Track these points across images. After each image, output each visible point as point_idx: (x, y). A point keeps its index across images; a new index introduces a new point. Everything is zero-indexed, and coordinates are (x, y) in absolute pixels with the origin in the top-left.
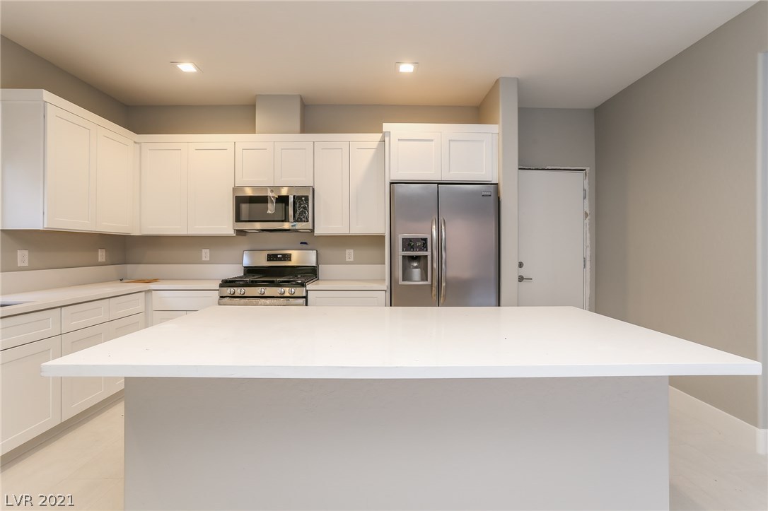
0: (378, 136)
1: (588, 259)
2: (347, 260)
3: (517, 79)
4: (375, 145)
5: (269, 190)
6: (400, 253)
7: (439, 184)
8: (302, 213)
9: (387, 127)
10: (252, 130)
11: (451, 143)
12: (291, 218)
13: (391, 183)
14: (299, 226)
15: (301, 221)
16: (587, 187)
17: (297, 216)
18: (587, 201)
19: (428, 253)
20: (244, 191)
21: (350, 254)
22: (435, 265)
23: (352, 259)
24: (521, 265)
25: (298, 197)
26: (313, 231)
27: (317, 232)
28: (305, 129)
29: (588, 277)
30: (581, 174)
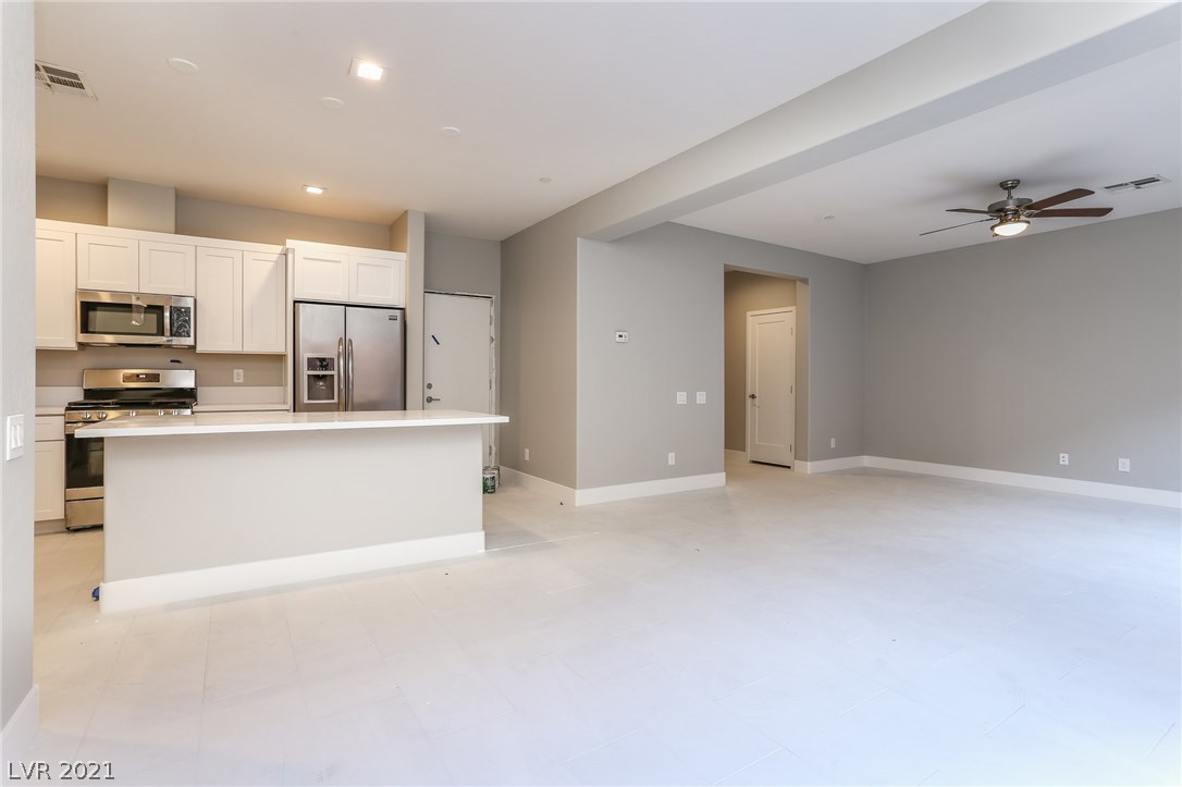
0: (278, 249)
1: (494, 381)
2: (236, 381)
3: (426, 214)
4: (275, 257)
5: (134, 298)
6: (305, 372)
7: (346, 305)
8: (180, 327)
9: (290, 243)
10: (103, 220)
11: (360, 267)
12: (167, 333)
13: (295, 302)
14: (176, 341)
15: (180, 335)
16: (493, 314)
17: (175, 329)
18: (493, 327)
19: (335, 373)
20: (98, 296)
21: (239, 374)
22: (342, 386)
23: (241, 381)
24: (430, 386)
25: (175, 308)
26: (194, 347)
27: (200, 349)
28: (180, 229)
29: (494, 397)
30: (488, 301)
